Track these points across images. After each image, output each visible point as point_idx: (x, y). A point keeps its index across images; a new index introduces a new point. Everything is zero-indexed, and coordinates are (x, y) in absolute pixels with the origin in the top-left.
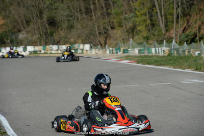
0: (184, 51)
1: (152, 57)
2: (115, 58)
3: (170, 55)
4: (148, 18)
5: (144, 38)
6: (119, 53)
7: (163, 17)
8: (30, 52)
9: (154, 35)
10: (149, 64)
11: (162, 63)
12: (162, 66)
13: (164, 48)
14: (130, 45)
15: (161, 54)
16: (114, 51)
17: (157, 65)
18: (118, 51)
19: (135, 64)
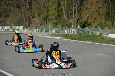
5: (54, 23)
7: (66, 11)
9: (60, 22)
10: (76, 40)
12: (86, 41)
13: (73, 30)
14: (49, 27)
15: (72, 33)
16: (39, 31)
18: (42, 31)
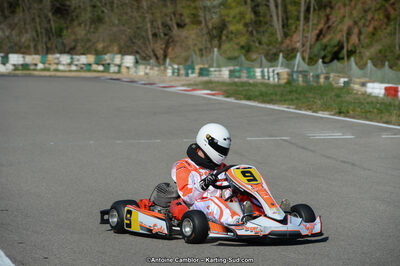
0: (318, 77)
1: (255, 85)
2: (183, 85)
3: (289, 83)
4: (250, 9)
5: (242, 47)
6: (191, 76)
7: (280, 8)
8: (14, 65)
9: (260, 43)
10: (249, 99)
11: (274, 97)
12: (274, 104)
13: (279, 70)
14: (212, 59)
15: (274, 80)
16: (182, 72)
17: (264, 102)
18: (190, 71)
19: (221, 98)
